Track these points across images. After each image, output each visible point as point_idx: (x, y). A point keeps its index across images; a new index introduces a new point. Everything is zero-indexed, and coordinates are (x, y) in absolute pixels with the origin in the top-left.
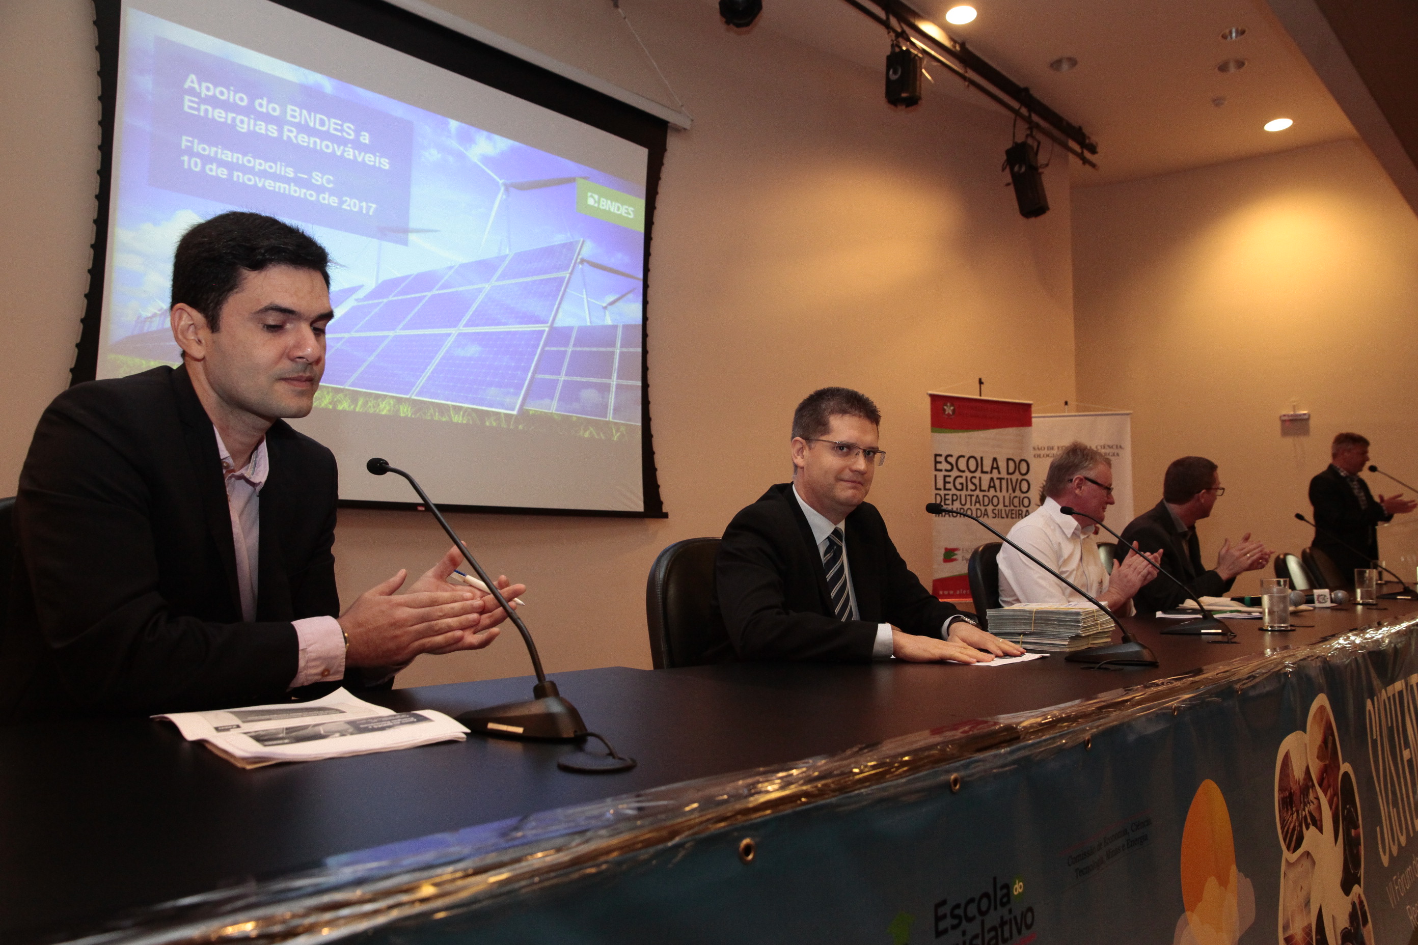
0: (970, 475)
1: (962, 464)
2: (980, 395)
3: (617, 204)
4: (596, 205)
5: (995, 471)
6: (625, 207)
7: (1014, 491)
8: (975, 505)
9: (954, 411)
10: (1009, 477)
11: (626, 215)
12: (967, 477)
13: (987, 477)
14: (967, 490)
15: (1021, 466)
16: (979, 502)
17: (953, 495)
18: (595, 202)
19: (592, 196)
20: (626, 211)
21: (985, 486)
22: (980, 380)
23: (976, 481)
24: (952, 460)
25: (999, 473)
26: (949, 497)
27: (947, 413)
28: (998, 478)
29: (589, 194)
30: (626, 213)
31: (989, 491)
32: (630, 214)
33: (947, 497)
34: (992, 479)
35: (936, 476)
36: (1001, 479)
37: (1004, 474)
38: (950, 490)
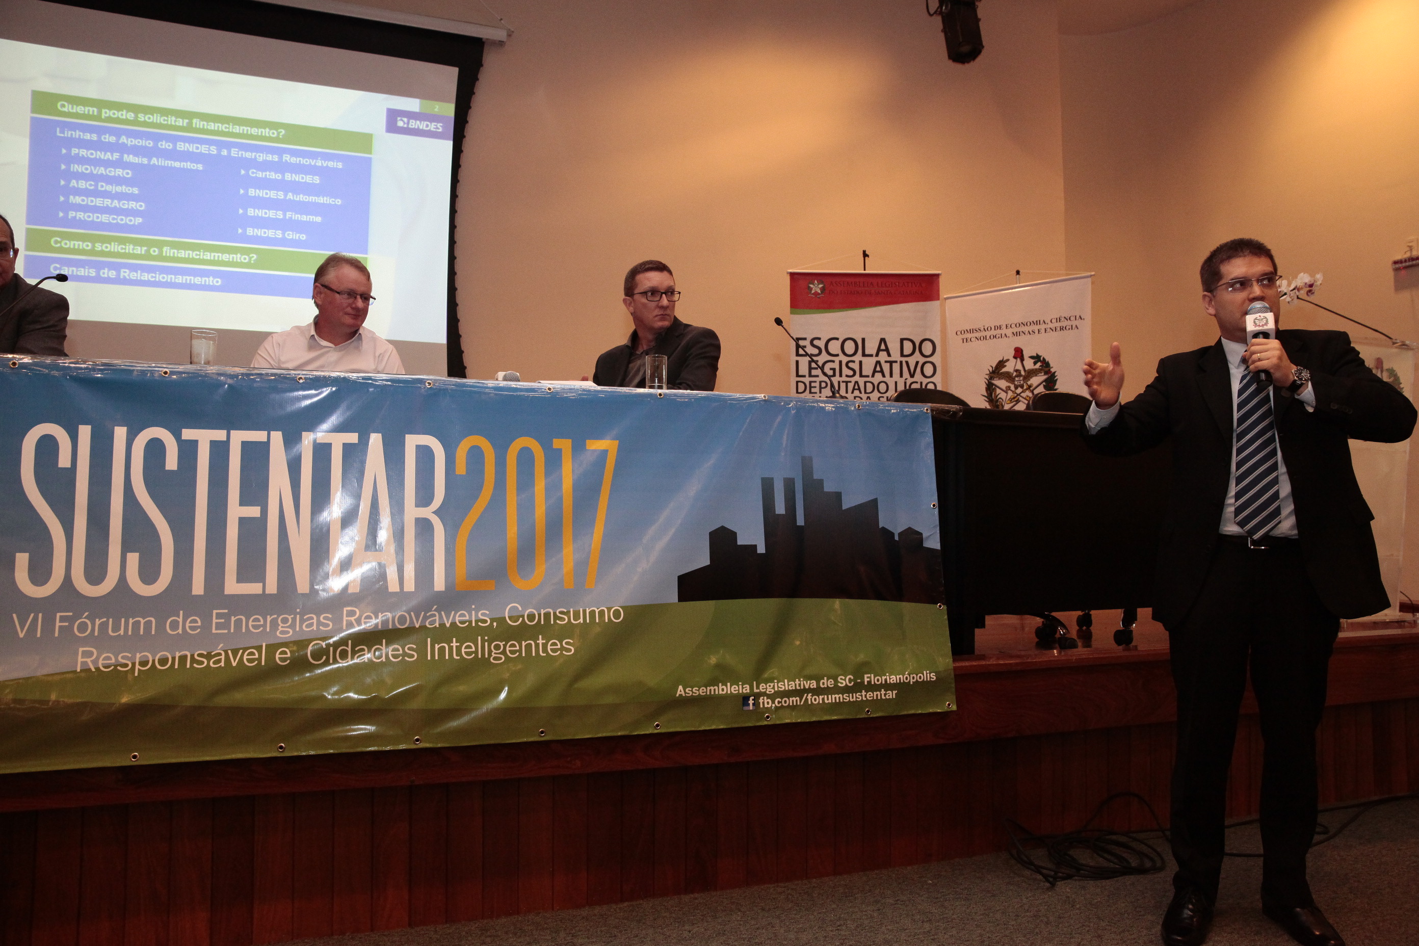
0: (845, 360)
1: (834, 347)
2: (865, 270)
3: (426, 123)
4: (405, 126)
5: (883, 355)
6: (433, 124)
7: (912, 376)
8: (852, 393)
9: (823, 289)
10: (904, 359)
11: (435, 130)
12: (840, 362)
13: (873, 360)
14: (841, 375)
15: (923, 349)
16: (859, 389)
17: (820, 382)
18: (404, 123)
19: (401, 120)
20: (435, 127)
21: (868, 369)
22: (864, 252)
23: (856, 366)
24: (821, 344)
25: (889, 355)
26: (817, 385)
27: (813, 292)
28: (886, 362)
29: (399, 118)
30: (434, 128)
31: (873, 376)
32: (439, 129)
33: (813, 384)
34: (878, 363)
35: (797, 362)
36: (891, 363)
37: (896, 355)
38: (817, 376)
